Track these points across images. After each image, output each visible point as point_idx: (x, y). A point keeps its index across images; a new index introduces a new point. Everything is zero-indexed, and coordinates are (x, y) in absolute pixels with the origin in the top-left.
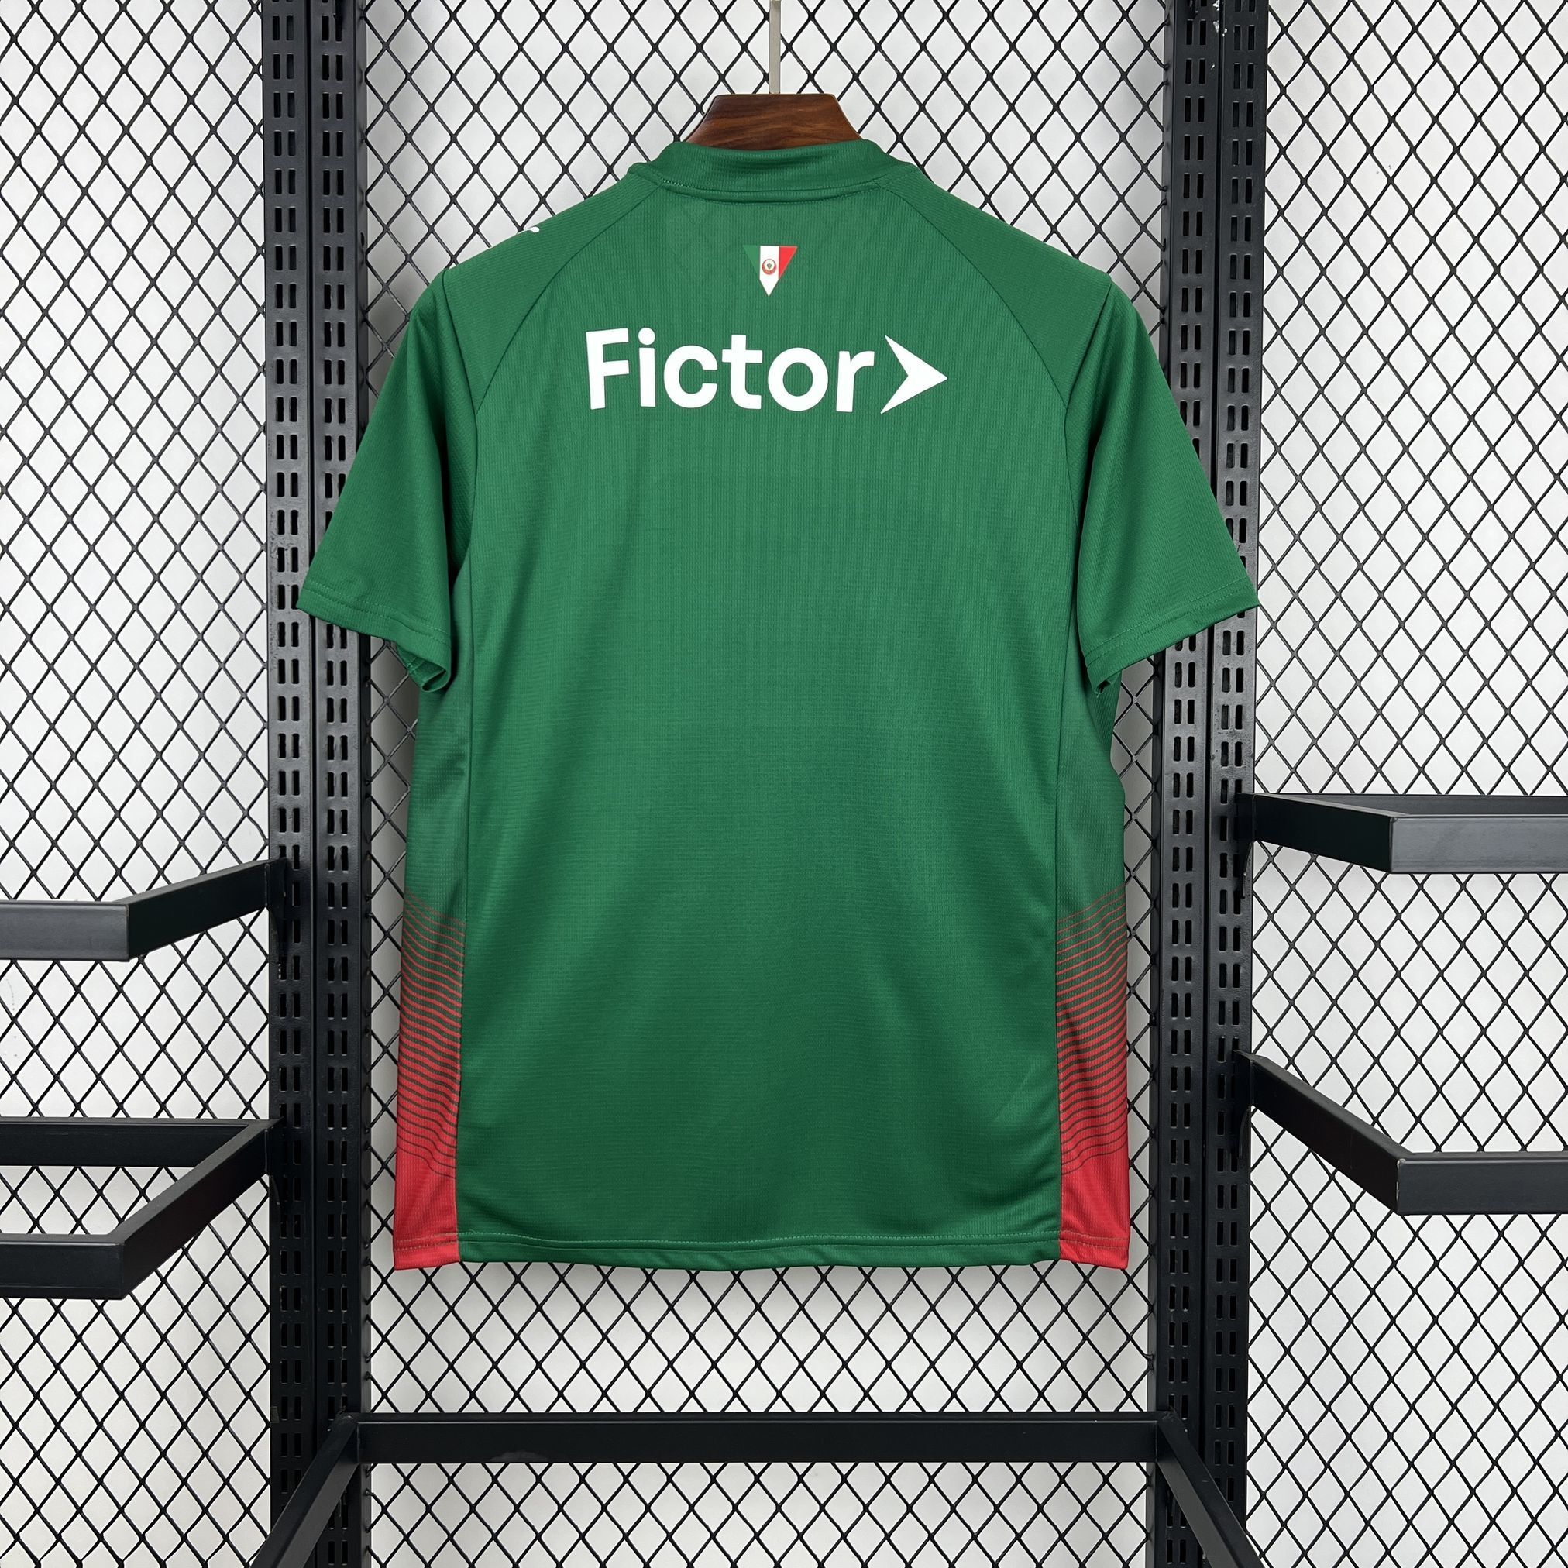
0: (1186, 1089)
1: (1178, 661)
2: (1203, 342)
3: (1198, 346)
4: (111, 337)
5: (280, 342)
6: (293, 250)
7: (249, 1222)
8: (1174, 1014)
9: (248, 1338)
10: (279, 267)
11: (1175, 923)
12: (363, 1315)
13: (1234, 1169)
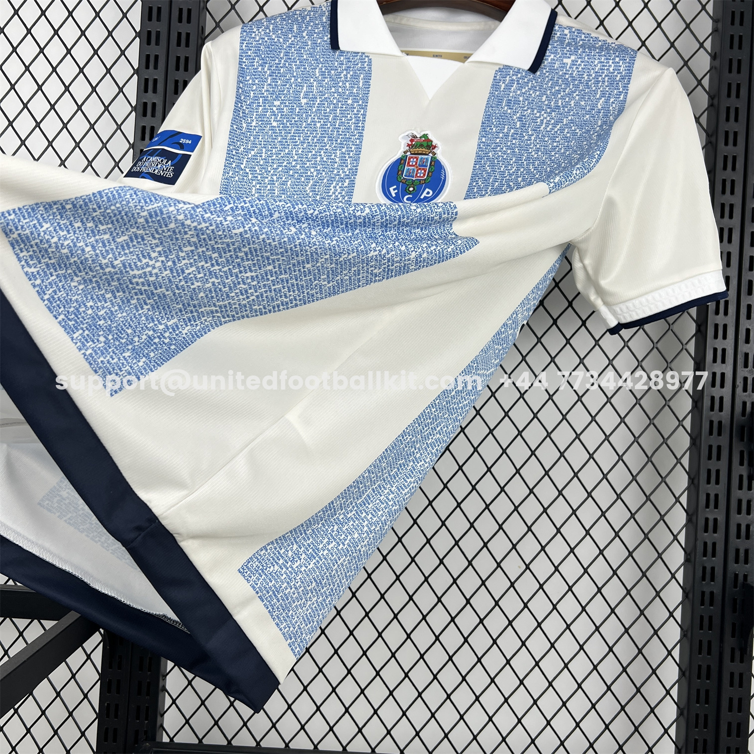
0: (711, 604)
1: (716, 322)
2: (740, 118)
3: (736, 120)
4: (40, 84)
5: (146, 91)
6: (158, 34)
7: (89, 657)
8: (705, 555)
9: (83, 734)
10: (149, 43)
11: (708, 495)
12: (158, 724)
13: (742, 661)
